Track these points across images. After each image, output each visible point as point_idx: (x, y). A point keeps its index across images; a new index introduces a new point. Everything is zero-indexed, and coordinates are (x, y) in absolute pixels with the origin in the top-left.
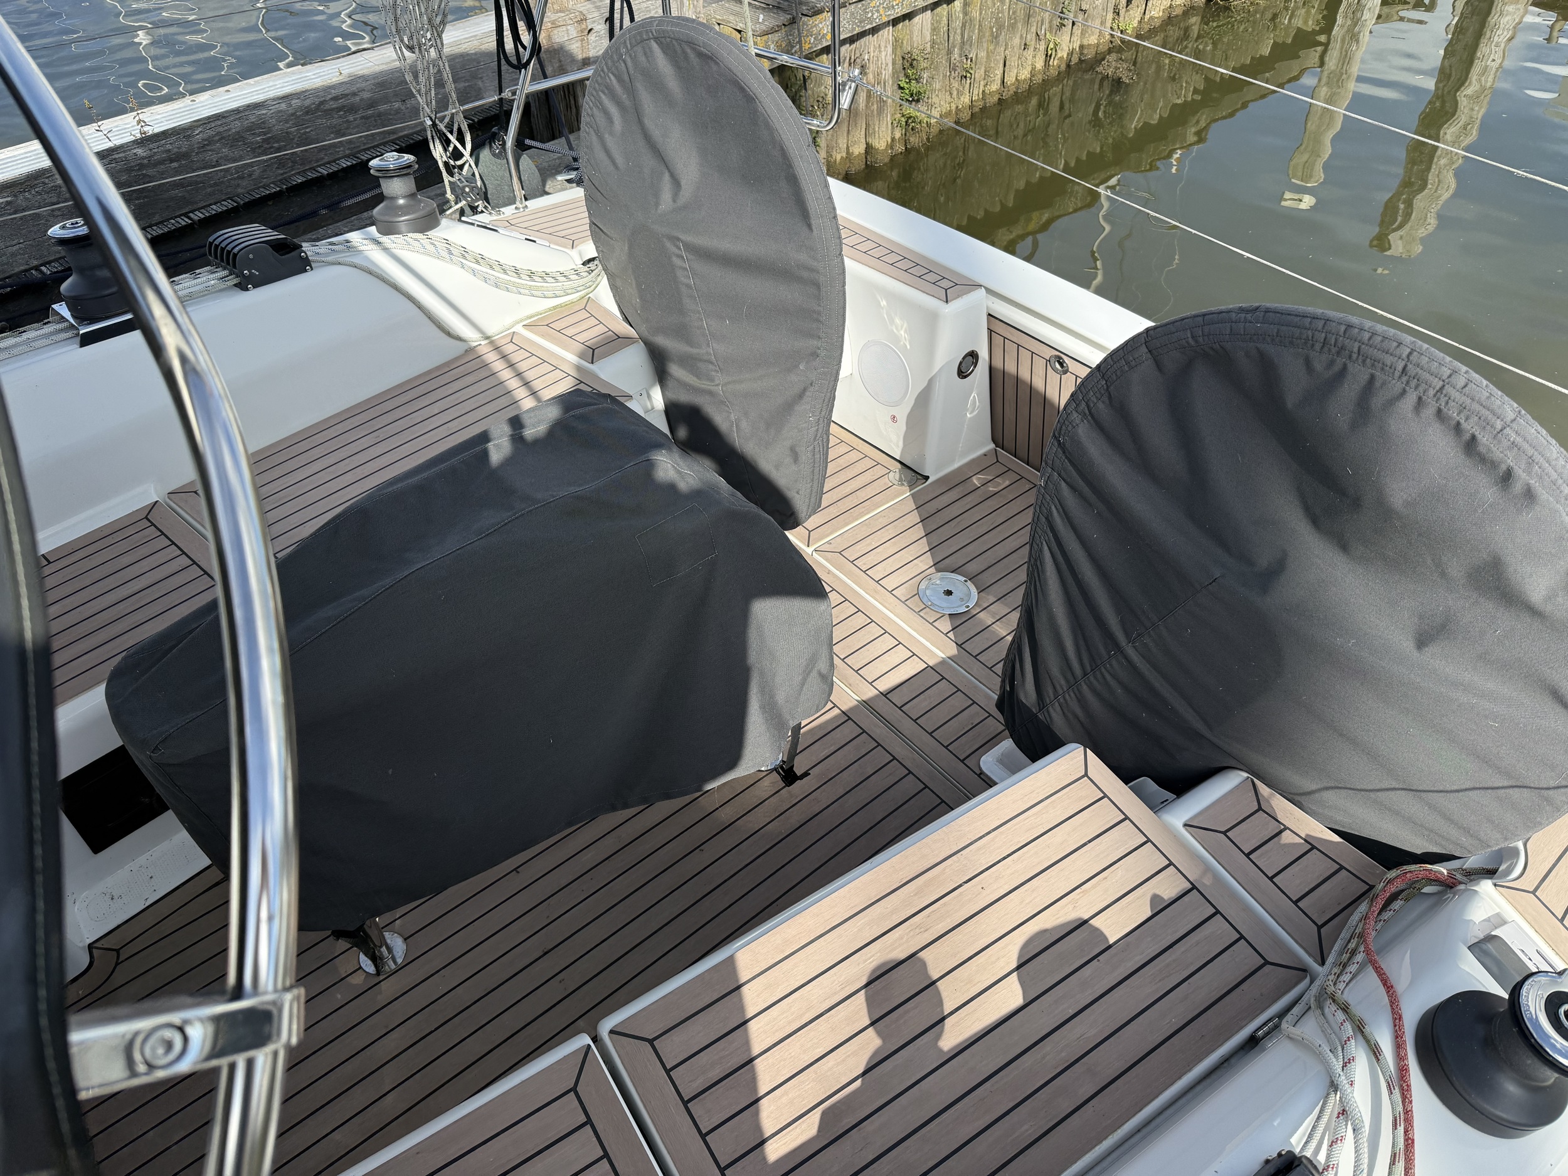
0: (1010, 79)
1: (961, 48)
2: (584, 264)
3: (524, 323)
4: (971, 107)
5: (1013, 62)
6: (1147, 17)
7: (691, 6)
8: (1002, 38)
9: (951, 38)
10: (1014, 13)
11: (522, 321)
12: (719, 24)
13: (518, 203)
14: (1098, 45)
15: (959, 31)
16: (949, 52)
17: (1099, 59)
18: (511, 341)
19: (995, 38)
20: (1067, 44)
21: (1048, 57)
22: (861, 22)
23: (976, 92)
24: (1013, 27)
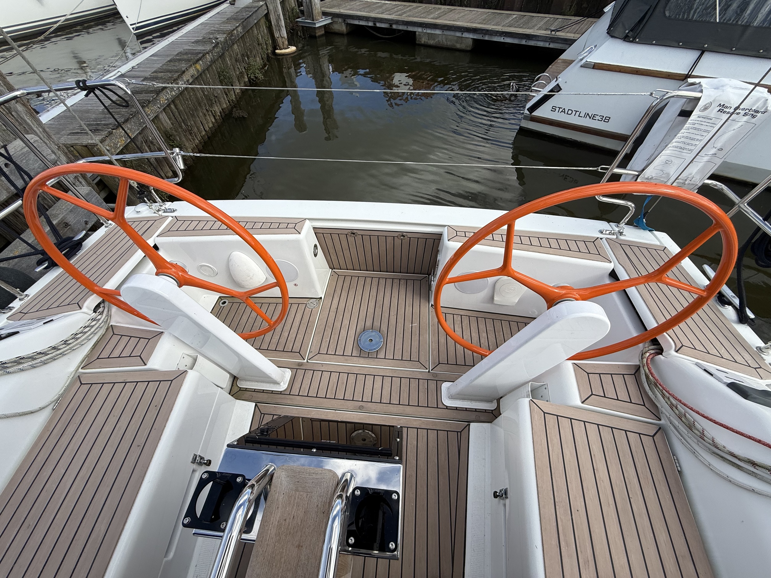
0: (207, 129)
1: (184, 123)
2: (95, 311)
3: (81, 367)
4: (200, 143)
5: (204, 122)
6: (236, 93)
7: (51, 142)
8: (195, 114)
9: (178, 120)
10: (194, 104)
11: (79, 366)
12: (72, 146)
13: (18, 296)
14: (227, 107)
15: (179, 117)
16: (181, 127)
17: (231, 112)
18: (81, 384)
19: (193, 115)
20: (217, 109)
21: (214, 116)
22: (139, 124)
23: (198, 137)
24: (196, 109)
